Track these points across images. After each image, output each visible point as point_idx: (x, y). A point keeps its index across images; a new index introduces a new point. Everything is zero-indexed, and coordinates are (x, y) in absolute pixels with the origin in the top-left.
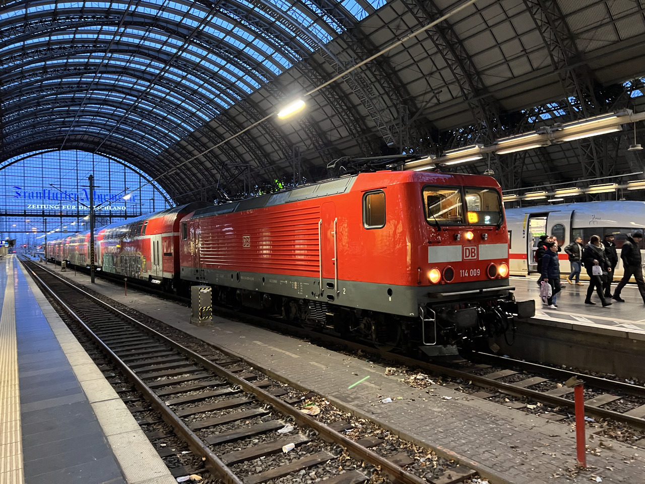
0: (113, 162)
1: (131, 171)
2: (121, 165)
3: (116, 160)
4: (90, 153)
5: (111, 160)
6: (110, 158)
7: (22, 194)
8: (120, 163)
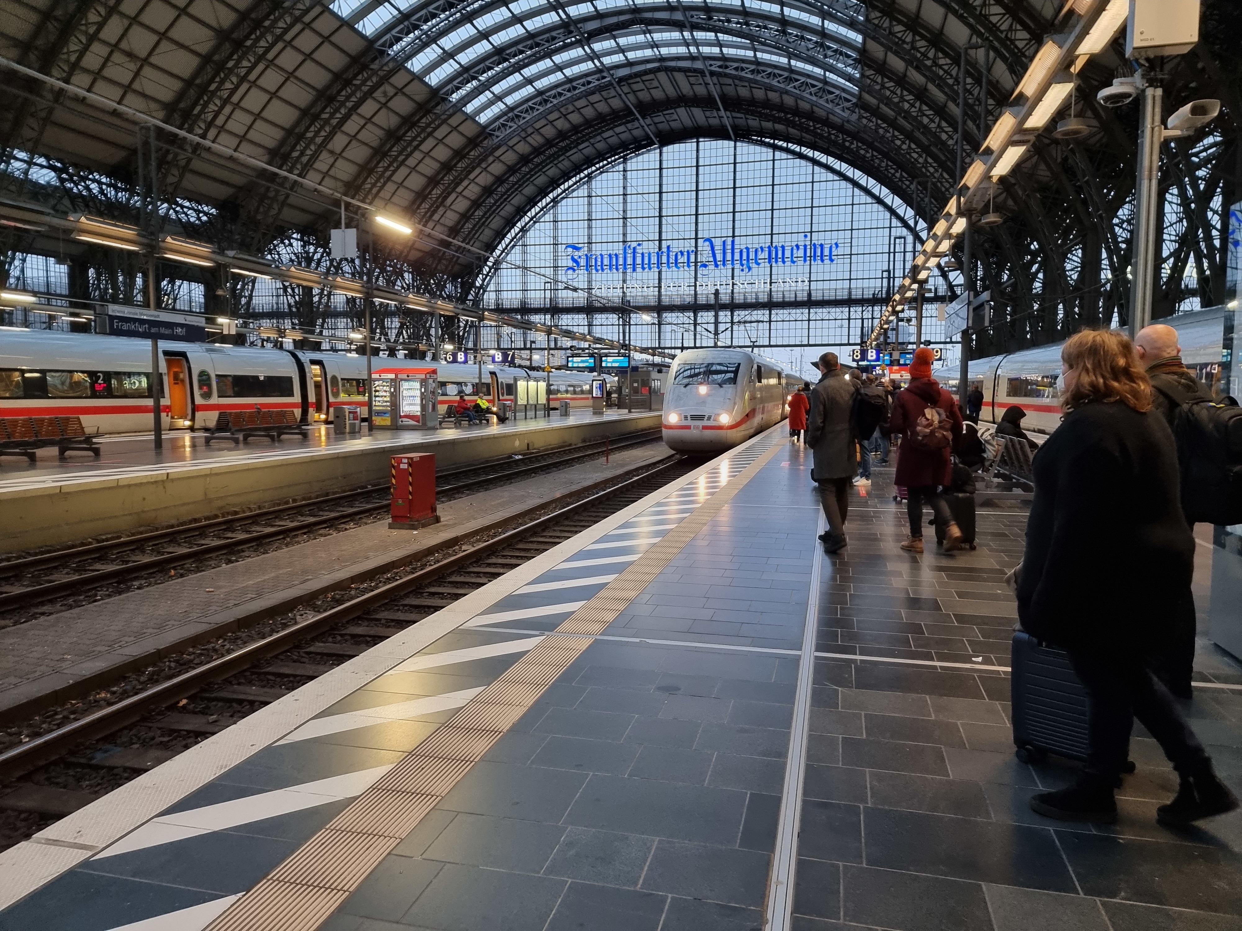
0: (784, 155)
1: (830, 176)
2: (803, 162)
3: (793, 152)
4: (726, 142)
5: (778, 154)
6: (775, 147)
7: (583, 262)
8: (801, 156)
